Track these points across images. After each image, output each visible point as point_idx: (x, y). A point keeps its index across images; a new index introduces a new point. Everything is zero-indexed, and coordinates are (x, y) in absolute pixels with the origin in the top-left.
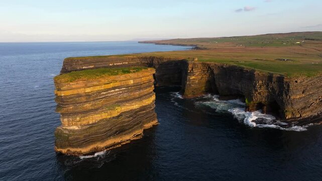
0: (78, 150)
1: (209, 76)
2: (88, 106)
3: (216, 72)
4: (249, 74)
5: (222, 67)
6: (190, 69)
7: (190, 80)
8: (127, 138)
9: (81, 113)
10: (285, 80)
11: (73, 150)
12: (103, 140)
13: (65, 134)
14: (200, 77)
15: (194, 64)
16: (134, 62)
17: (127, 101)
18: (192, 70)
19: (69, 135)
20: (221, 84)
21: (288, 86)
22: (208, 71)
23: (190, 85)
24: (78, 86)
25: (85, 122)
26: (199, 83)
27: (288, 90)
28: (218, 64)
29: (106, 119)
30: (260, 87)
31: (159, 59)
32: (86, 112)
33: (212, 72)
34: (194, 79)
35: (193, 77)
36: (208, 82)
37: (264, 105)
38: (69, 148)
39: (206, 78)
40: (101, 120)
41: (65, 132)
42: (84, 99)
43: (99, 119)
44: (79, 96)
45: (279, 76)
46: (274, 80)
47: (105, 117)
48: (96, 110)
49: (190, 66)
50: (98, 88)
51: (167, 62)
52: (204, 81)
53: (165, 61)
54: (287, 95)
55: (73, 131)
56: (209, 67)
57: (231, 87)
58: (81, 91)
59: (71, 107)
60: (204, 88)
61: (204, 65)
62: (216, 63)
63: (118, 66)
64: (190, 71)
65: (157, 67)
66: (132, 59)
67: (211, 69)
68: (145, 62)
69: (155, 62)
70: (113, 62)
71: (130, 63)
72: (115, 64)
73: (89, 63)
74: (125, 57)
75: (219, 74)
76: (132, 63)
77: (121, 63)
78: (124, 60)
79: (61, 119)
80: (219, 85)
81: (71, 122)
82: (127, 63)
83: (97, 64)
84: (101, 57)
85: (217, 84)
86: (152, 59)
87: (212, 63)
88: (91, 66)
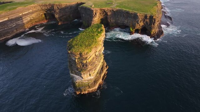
1: (103, 16)
3: (109, 14)
4: (133, 15)
7: (94, 21)
10: (154, 18)
11: (91, 90)
13: (86, 83)
14: (98, 17)
16: (36, 9)
19: (89, 83)
20: (112, 21)
21: (155, 20)
22: (103, 13)
24: (92, 53)
25: (96, 72)
26: (98, 21)
27: (154, 22)
30: (141, 22)
33: (106, 14)
35: (96, 19)
37: (139, 30)
38: (88, 90)
39: (101, 17)
44: (93, 59)
45: (150, 15)
46: (148, 17)
49: (94, 12)
53: (63, 6)
54: (154, 24)
56: (104, 11)
57: (119, 22)
58: (94, 55)
61: (101, 10)
62: (108, 8)
63: (25, 15)
64: (95, 15)
65: (58, 11)
66: (35, 7)
67: (106, 12)
68: (46, 8)
69: (55, 8)
70: (21, 12)
71: (33, 10)
72: (24, 14)
73: (4, 17)
74: (28, 6)
75: (111, 15)
76: (35, 10)
77: (28, 12)
78: (29, 9)
79: (82, 76)
80: (110, 21)
81: (89, 75)
82: (31, 11)
83: (10, 16)
84: (11, 10)
85: (109, 20)
86: (53, 6)
87: (106, 8)
88: (6, 19)
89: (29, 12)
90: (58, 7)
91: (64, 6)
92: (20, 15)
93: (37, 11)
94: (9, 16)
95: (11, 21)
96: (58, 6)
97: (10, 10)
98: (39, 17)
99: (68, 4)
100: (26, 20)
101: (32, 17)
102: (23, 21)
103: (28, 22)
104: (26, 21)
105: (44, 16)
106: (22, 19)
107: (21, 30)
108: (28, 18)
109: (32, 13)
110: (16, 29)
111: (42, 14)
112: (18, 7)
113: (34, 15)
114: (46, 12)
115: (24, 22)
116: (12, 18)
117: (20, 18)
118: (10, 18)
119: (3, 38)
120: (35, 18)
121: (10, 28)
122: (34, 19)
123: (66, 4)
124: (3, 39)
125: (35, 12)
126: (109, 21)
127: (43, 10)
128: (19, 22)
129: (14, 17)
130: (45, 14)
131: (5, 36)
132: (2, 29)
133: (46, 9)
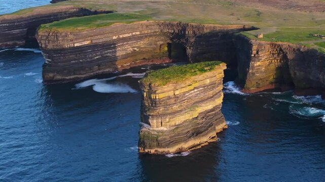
0: (166, 150)
1: (280, 61)
2: (175, 107)
3: (290, 56)
5: (299, 50)
6: (254, 52)
7: (253, 67)
8: (204, 140)
9: (170, 114)
11: (161, 150)
12: (186, 141)
13: (154, 134)
14: (267, 63)
15: (260, 45)
16: (150, 31)
17: (203, 101)
18: (257, 53)
19: (158, 136)
20: (297, 73)
22: (278, 54)
23: (253, 74)
24: (169, 89)
25: (173, 123)
26: (265, 71)
28: (294, 45)
29: (189, 120)
31: (196, 27)
32: (174, 113)
33: (285, 56)
34: (259, 66)
35: (258, 63)
36: (279, 69)
38: (156, 149)
39: (276, 63)
40: (184, 121)
41: (153, 133)
42: (172, 101)
43: (183, 120)
44: (169, 98)
47: (187, 118)
48: (181, 111)
49: (255, 48)
50: (184, 90)
51: (209, 33)
52: (273, 67)
53: (206, 31)
55: (162, 132)
56: (281, 50)
57: (311, 78)
58: (171, 94)
59: (162, 109)
60: (272, 77)
61: (273, 45)
62: (291, 44)
63: (124, 39)
64: (255, 55)
65: (192, 40)
66: (147, 26)
67: (284, 52)
68: (170, 31)
69: (189, 32)
70: (118, 33)
71: (143, 32)
72: (121, 36)
73: (85, 38)
74: (135, 23)
75: (293, 60)
76: (146, 32)
77: (130, 35)
78: (134, 30)
79: (150, 121)
80: (295, 74)
81: (160, 123)
82: (138, 33)
83: (96, 37)
84: (101, 26)
85: (292, 73)
86: (184, 27)
87: (285, 44)
88: (87, 43)
89: (133, 36)
90: (194, 32)
91: (208, 31)
92: (114, 38)
93: (150, 36)
94: (92, 38)
95: (94, 47)
96: (196, 30)
97: (98, 26)
98: (155, 49)
99: (219, 27)
100: (123, 50)
101: (138, 47)
102: (115, 52)
103: (127, 56)
104: (124, 53)
105: (166, 49)
106: (115, 48)
107: (107, 70)
108: (129, 49)
109: (140, 38)
110: (99, 66)
111: (162, 43)
112: (114, 23)
113: (142, 44)
114: (171, 39)
115: (118, 54)
116: (97, 41)
117: (111, 45)
118: (94, 42)
119: (72, 77)
120: (144, 50)
121: (87, 62)
122: (141, 52)
123: (214, 27)
124: (70, 79)
125: (146, 37)
126: (292, 75)
127: (164, 34)
128: (108, 53)
129: (101, 41)
130: (169, 45)
131: (75, 74)
132: (75, 60)
133: (172, 34)
